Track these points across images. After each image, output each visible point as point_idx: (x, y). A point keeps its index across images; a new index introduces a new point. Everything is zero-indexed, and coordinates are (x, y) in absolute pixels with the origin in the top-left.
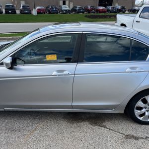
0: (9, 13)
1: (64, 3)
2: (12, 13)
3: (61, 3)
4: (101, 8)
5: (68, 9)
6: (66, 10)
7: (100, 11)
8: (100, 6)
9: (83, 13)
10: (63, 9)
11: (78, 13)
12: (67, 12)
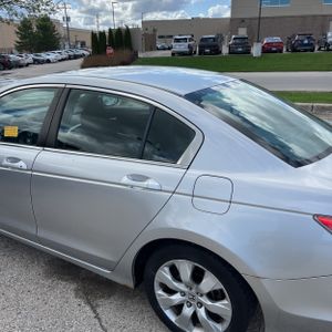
0: (205, 54)
2: (210, 54)
10: (329, 40)
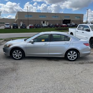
0: (15, 28)
1: (44, 23)
3: (42, 22)
4: (64, 25)
5: (46, 25)
6: (45, 26)
7: (63, 26)
8: (63, 23)
9: (54, 27)
10: (43, 26)
11: (51, 27)
12: (45, 27)
